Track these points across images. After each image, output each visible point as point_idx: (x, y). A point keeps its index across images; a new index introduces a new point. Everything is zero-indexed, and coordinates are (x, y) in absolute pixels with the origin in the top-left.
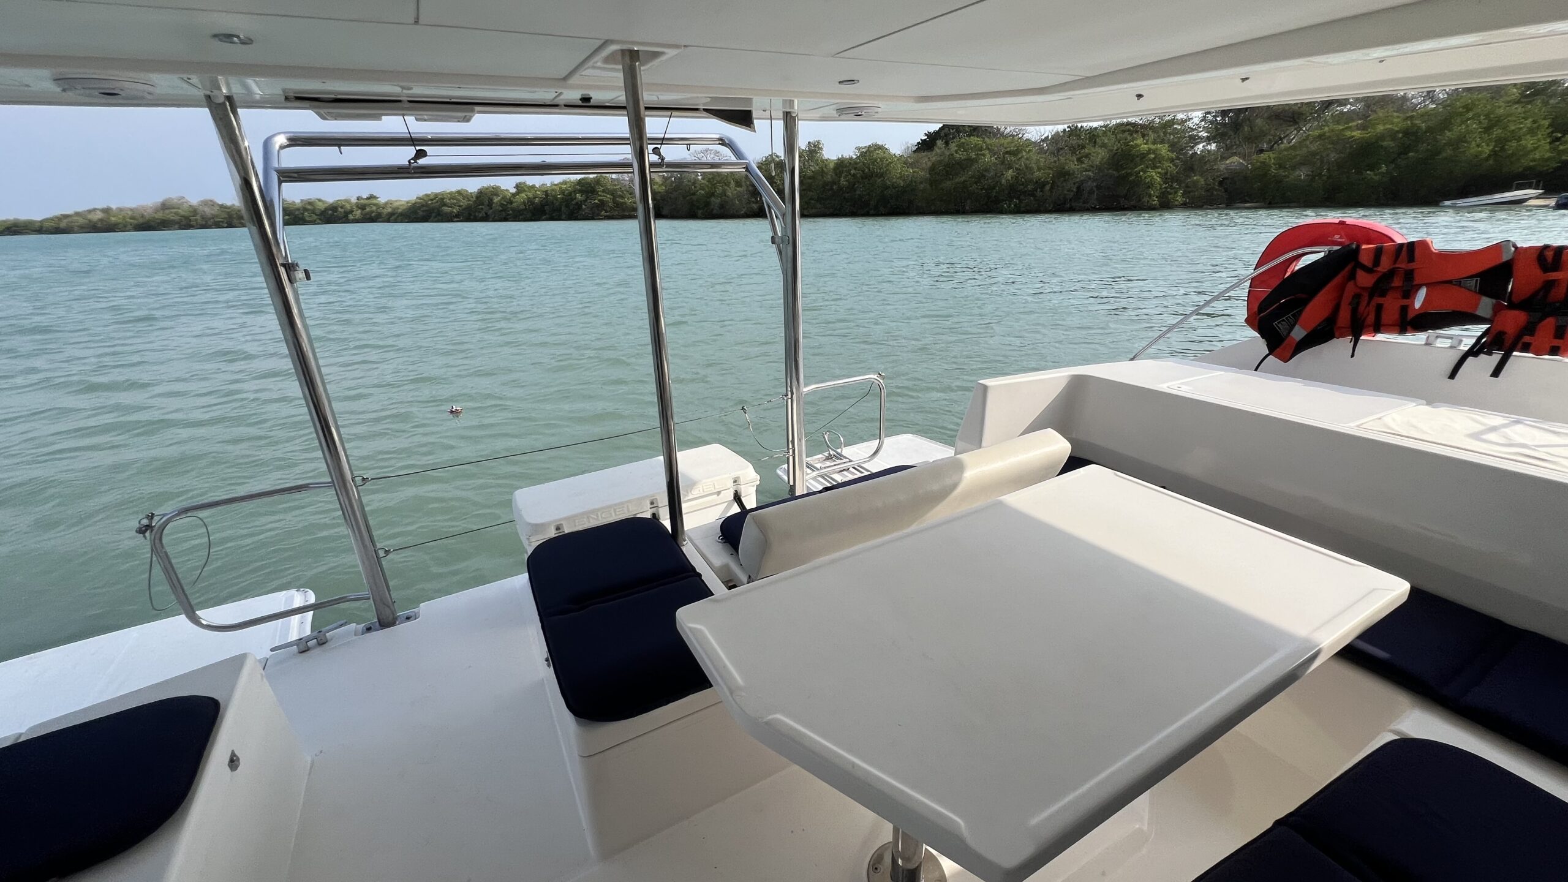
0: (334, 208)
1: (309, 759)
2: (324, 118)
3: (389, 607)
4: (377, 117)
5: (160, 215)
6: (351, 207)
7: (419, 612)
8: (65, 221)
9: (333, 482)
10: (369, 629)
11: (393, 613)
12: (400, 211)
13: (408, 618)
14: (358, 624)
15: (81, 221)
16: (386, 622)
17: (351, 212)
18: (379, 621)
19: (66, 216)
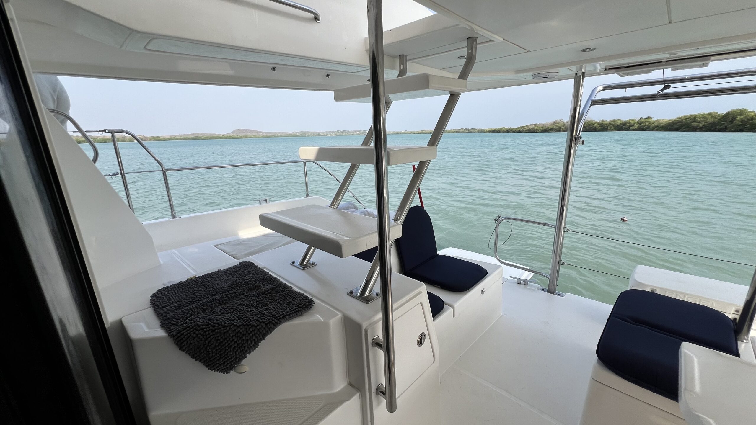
0: (624, 124)
1: (502, 314)
2: (621, 76)
3: (554, 285)
4: (649, 72)
5: (551, 127)
6: (634, 123)
7: (564, 296)
8: (522, 128)
9: (556, 226)
10: (543, 290)
11: (555, 289)
12: (662, 125)
13: (559, 295)
14: (540, 286)
15: (527, 128)
16: (550, 291)
17: (633, 125)
18: (548, 289)
19: (523, 127)
